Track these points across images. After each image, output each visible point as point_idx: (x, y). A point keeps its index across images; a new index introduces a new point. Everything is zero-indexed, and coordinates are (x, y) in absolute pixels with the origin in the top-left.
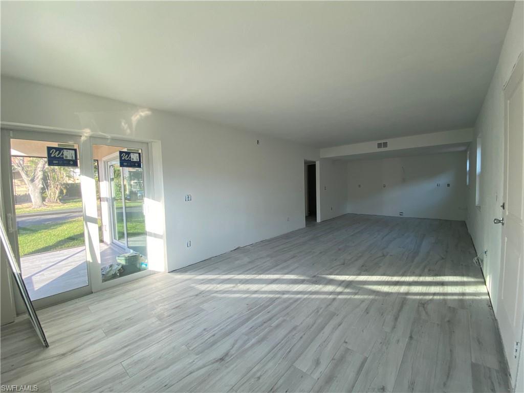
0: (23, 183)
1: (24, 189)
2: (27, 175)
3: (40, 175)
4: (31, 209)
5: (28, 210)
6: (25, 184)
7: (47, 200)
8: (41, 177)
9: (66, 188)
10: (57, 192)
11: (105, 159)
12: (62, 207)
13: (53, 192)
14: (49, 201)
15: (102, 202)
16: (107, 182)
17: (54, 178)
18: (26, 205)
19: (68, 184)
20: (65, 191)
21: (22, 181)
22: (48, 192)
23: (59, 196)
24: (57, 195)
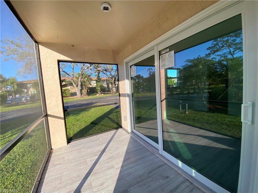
0: (74, 88)
1: (74, 90)
2: (75, 84)
3: (80, 83)
4: (77, 98)
5: (76, 99)
6: (75, 88)
7: (82, 95)
8: (80, 84)
9: (89, 89)
10: (86, 91)
11: (126, 60)
12: (88, 97)
13: (85, 91)
14: (83, 95)
15: (121, 98)
16: (128, 80)
17: (85, 85)
18: (75, 97)
19: (90, 88)
20: (89, 91)
21: (74, 86)
22: (83, 91)
23: (87, 93)
24: (86, 92)
